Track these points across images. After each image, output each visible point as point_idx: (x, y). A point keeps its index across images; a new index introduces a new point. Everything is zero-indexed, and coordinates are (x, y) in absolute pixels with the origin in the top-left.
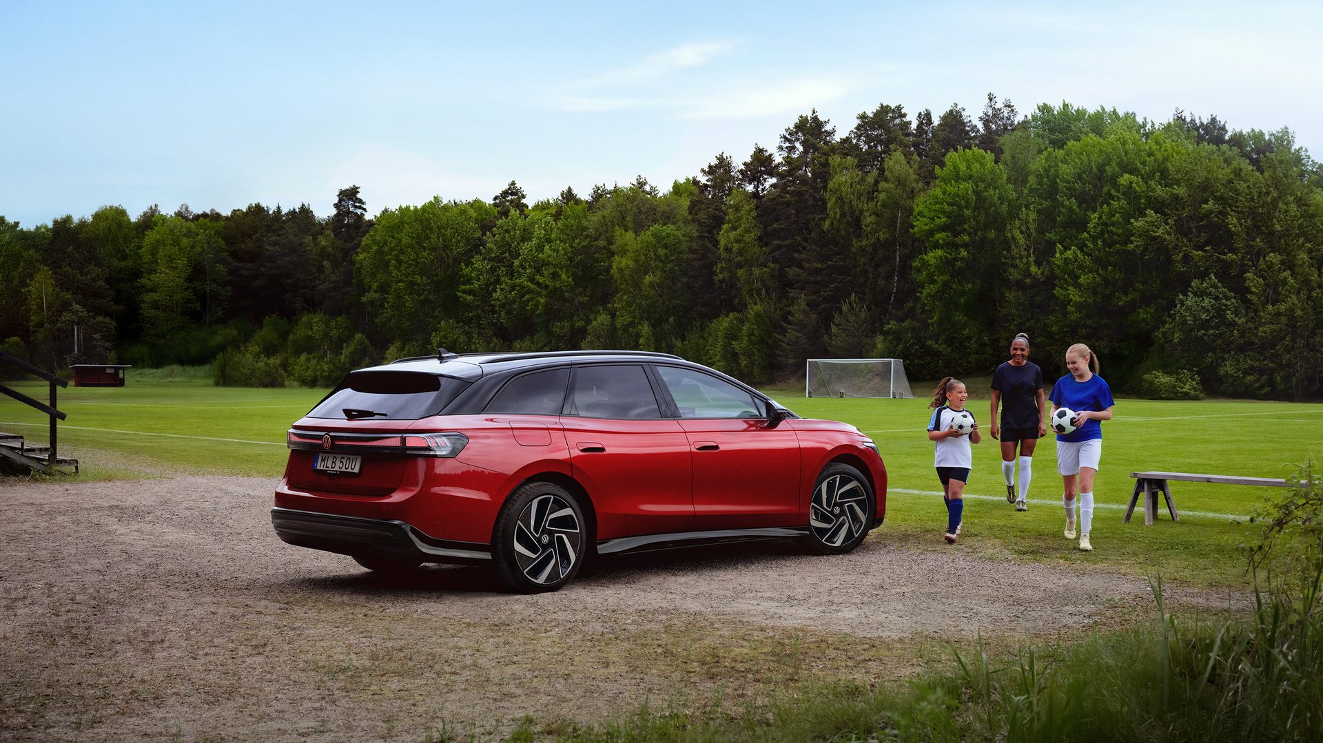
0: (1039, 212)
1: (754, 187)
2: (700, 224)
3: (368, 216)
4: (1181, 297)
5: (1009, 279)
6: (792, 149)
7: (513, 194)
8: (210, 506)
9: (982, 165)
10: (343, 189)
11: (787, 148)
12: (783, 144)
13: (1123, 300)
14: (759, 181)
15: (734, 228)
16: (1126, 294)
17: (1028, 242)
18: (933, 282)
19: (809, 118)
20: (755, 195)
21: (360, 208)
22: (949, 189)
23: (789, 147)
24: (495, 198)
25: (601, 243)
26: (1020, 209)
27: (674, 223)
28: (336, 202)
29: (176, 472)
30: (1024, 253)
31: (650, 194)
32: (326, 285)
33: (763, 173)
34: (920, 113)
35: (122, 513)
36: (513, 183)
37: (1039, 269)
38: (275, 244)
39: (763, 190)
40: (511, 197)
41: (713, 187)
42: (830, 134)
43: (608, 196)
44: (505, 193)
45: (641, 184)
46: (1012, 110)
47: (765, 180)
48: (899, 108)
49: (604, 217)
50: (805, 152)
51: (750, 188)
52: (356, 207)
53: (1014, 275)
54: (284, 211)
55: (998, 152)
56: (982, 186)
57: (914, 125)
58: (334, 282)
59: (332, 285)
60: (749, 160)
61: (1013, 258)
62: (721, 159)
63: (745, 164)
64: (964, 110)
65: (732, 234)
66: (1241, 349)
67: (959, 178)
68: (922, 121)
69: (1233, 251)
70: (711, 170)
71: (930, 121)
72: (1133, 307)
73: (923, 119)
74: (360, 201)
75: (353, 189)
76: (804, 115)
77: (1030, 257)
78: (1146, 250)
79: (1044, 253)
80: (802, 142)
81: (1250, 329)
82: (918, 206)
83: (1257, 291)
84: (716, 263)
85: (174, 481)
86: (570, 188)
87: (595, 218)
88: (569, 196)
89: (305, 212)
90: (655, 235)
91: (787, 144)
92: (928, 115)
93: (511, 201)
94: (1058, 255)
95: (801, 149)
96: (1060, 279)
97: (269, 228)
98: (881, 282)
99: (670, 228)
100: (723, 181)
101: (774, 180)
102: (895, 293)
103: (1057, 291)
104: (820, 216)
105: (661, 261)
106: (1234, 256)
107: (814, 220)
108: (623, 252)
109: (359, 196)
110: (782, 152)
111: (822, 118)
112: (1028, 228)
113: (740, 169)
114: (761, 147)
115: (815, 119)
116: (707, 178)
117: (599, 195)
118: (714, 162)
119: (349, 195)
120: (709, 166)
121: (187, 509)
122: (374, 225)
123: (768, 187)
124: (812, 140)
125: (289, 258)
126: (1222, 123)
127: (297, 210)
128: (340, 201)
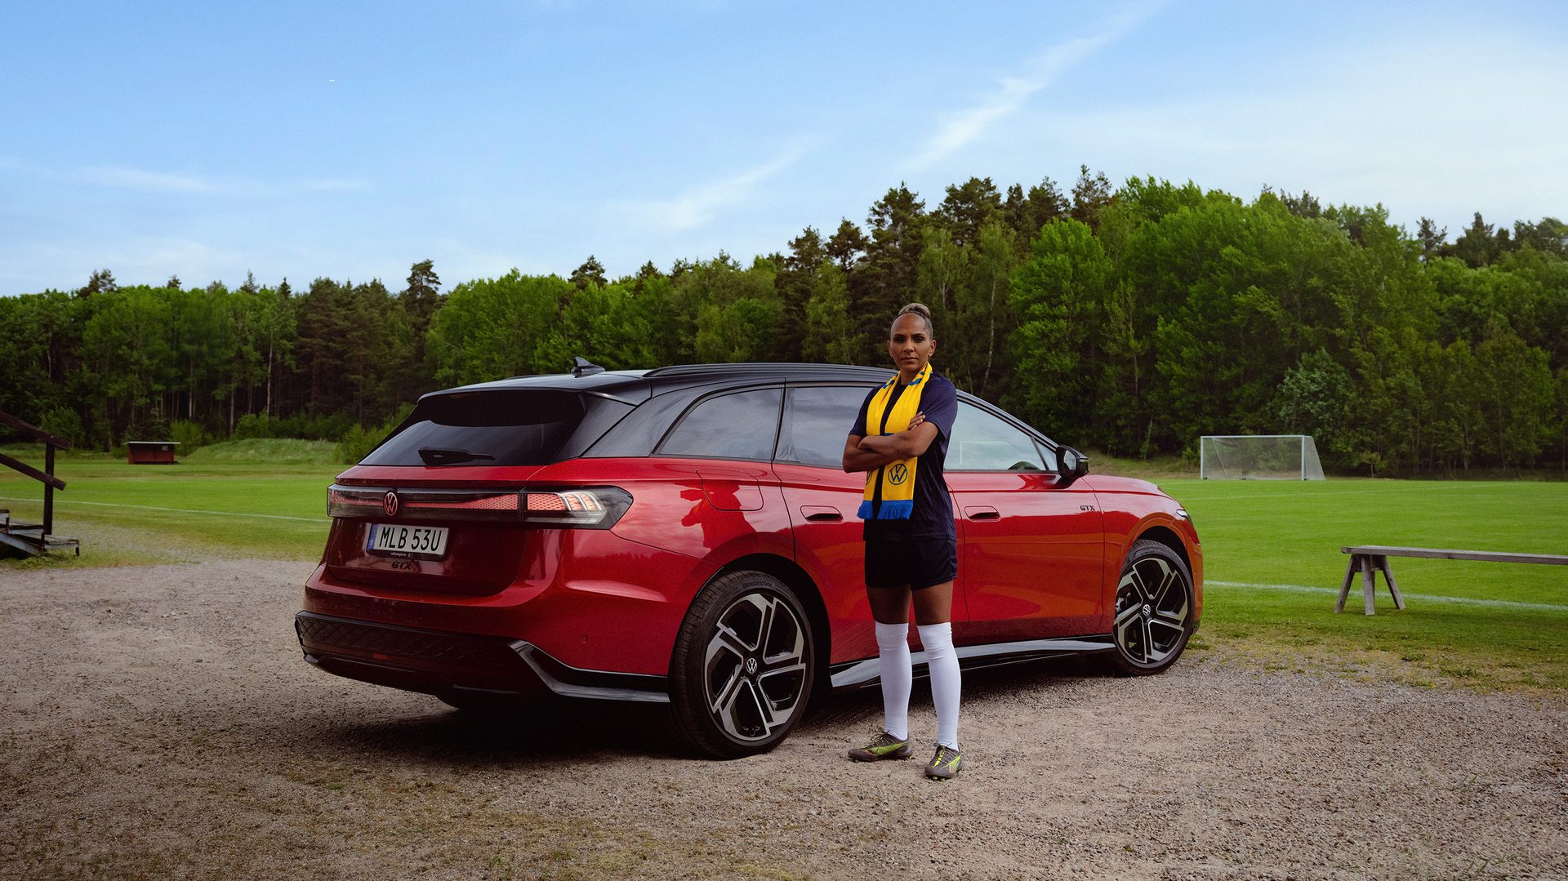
0: (1137, 285)
1: (841, 261)
2: (787, 297)
3: (442, 291)
4: (1290, 371)
5: (1108, 353)
6: (880, 222)
7: (592, 268)
8: (234, 601)
9: (1079, 237)
10: (417, 263)
11: (876, 221)
12: (871, 217)
13: (1225, 374)
14: (846, 255)
15: (822, 301)
16: (1229, 368)
17: (1128, 316)
18: (1029, 356)
19: (899, 191)
20: (843, 269)
21: (434, 281)
22: (1046, 261)
23: (879, 220)
24: (574, 273)
25: (685, 318)
26: (1118, 282)
27: (759, 298)
28: (410, 275)
29: (206, 554)
30: (1123, 327)
31: (733, 268)
32: (398, 361)
33: (850, 246)
34: (1011, 187)
35: (109, 610)
36: (592, 258)
37: (1139, 341)
38: (346, 318)
39: (850, 264)
40: (590, 272)
41: (800, 260)
42: (920, 206)
43: (690, 271)
44: (584, 268)
45: (724, 259)
46: (1106, 183)
47: (852, 253)
48: (988, 181)
49: (686, 291)
50: (895, 224)
51: (837, 262)
52: (430, 281)
53: (1113, 348)
54: (355, 285)
55: (1094, 224)
56: (1078, 258)
57: (1004, 199)
58: (405, 358)
59: (402, 361)
60: (835, 233)
61: (1112, 332)
62: (809, 233)
63: (831, 237)
64: (1055, 183)
65: (821, 307)
66: (1352, 425)
67: (1056, 250)
68: (1012, 196)
69: (1341, 325)
70: (799, 243)
71: (1020, 195)
72: (1237, 382)
73: (1014, 193)
74: (434, 275)
75: (427, 263)
76: (894, 188)
77: (1129, 330)
78: (1250, 323)
79: (1145, 325)
80: (892, 215)
81: (1361, 404)
82: (1013, 278)
83: (1368, 366)
84: (804, 338)
85: (199, 566)
86: (650, 262)
87: (677, 292)
88: (649, 270)
89: (377, 287)
90: (740, 309)
91: (877, 217)
92: (1018, 190)
93: (590, 276)
94: (1160, 329)
95: (891, 221)
96: (1162, 354)
97: (338, 303)
98: (976, 357)
99: (754, 302)
100: (810, 255)
101: (862, 254)
102: (990, 368)
103: (1160, 366)
104: (911, 289)
105: (747, 336)
106: (1343, 331)
107: (904, 293)
108: (707, 326)
109: (432, 270)
110: (871, 225)
111: (911, 191)
112: (1126, 301)
113: (827, 242)
114: (848, 220)
115: (905, 191)
116: (794, 251)
117: (679, 270)
118: (802, 235)
119: (424, 269)
120: (797, 239)
121: (203, 605)
122: (447, 299)
123: (855, 261)
124: (902, 213)
125: (359, 333)
126: (1315, 199)
127: (369, 285)
128: (413, 275)
